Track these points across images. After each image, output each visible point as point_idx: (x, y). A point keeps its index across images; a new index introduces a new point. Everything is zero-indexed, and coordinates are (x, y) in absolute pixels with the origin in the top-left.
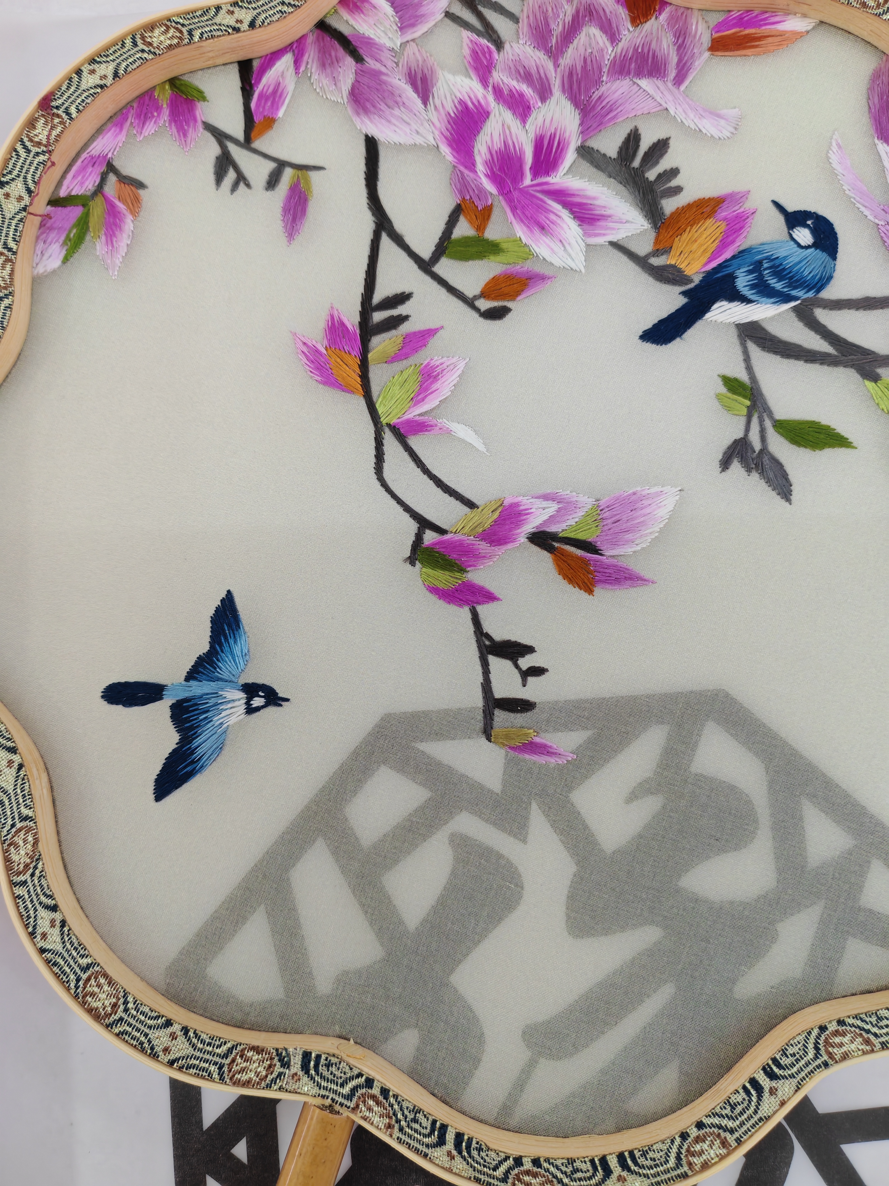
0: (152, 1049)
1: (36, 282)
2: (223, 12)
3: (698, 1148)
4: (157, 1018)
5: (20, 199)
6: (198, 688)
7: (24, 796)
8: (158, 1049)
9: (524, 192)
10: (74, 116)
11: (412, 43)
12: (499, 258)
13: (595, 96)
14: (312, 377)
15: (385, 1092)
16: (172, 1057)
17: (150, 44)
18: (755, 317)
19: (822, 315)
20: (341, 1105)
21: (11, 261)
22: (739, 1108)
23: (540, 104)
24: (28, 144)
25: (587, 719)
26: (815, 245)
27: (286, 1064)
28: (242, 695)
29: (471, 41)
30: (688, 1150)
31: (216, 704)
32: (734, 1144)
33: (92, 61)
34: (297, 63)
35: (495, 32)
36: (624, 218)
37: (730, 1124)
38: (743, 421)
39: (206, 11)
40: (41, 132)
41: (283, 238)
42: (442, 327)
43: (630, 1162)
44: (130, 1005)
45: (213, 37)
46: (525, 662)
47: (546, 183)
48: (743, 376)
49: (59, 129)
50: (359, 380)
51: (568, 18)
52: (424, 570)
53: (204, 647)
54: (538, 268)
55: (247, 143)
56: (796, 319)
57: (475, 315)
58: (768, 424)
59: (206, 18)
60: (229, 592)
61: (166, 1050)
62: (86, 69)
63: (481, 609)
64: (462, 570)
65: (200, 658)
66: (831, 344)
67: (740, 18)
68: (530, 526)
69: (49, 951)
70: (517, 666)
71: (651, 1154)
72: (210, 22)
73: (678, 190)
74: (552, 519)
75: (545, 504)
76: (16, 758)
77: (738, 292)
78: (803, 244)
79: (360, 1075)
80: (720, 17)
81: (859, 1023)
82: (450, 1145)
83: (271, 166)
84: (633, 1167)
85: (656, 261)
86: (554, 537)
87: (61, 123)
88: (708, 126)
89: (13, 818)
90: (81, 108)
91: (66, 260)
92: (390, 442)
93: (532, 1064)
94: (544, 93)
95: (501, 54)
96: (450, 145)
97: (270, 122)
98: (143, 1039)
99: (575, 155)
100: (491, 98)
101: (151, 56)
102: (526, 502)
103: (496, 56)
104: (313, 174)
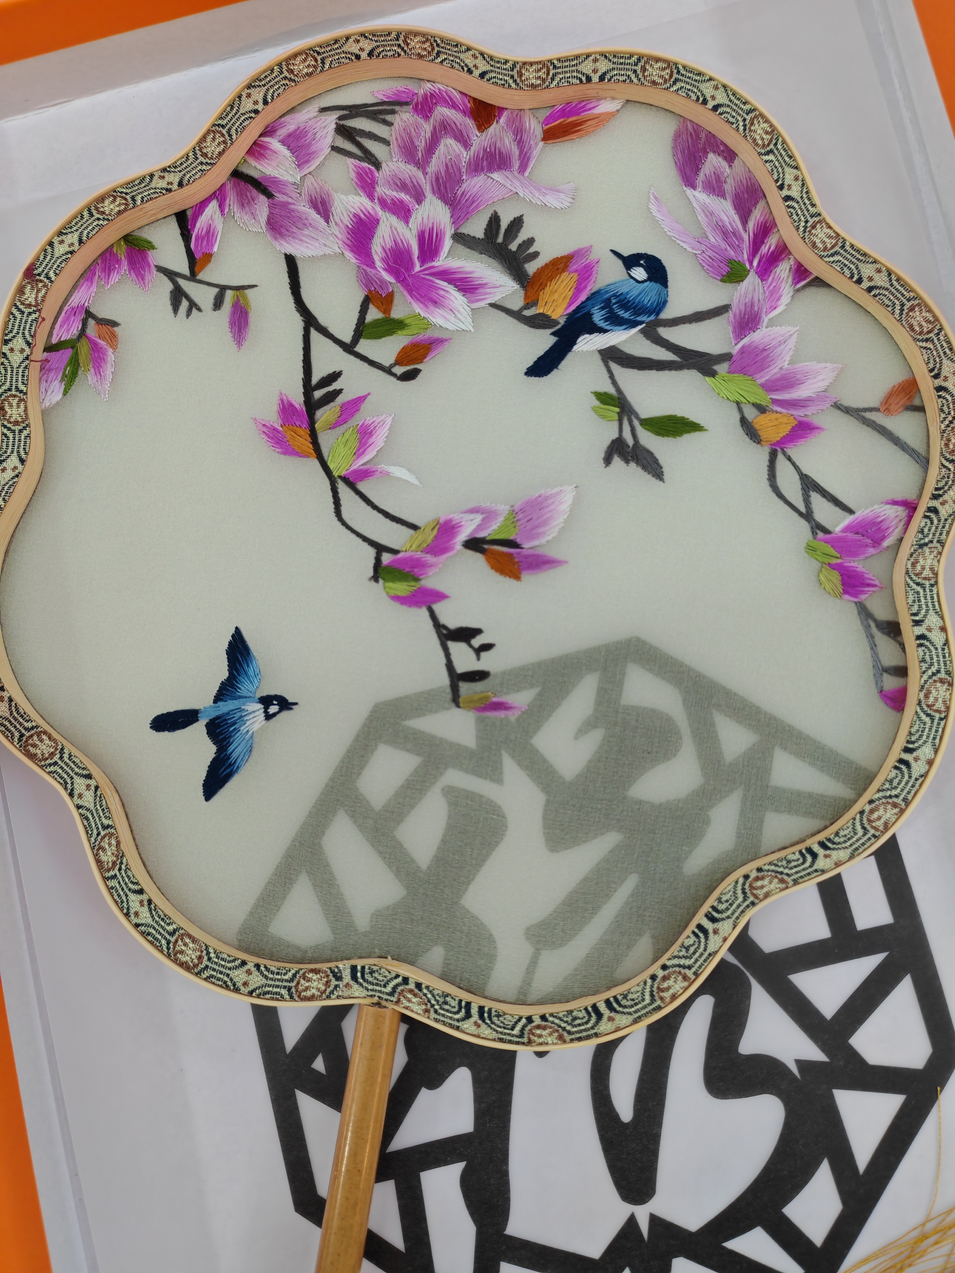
0: (234, 985)
1: (45, 413)
2: (156, 178)
3: (665, 985)
4: (234, 961)
5: (22, 351)
6: (225, 707)
7: (103, 810)
8: (239, 984)
9: (416, 277)
10: (53, 279)
11: (309, 176)
12: (404, 332)
13: (459, 193)
14: (274, 450)
15: (419, 986)
16: (251, 988)
17: (103, 213)
18: (612, 343)
19: (664, 332)
20: (386, 1000)
21: (23, 400)
22: (692, 949)
23: (417, 206)
24: (21, 307)
25: (532, 676)
26: (650, 279)
27: (339, 978)
28: (260, 706)
29: (355, 166)
30: (658, 988)
31: (241, 717)
32: (693, 977)
33: (60, 233)
34: (221, 206)
35: (373, 155)
36: (498, 283)
37: (688, 962)
38: (616, 424)
39: (142, 179)
40: (30, 296)
41: (233, 345)
42: (369, 394)
43: (615, 1005)
44: (212, 955)
45: (151, 199)
46: (477, 642)
47: (433, 267)
48: (611, 390)
49: (43, 291)
50: (311, 446)
51: (429, 135)
52: (387, 584)
53: (225, 674)
54: (437, 334)
55: (193, 276)
56: (644, 338)
57: (394, 379)
58: (636, 423)
59: (143, 185)
60: (237, 628)
61: (245, 984)
62: (56, 240)
63: (436, 607)
64: (417, 579)
65: (222, 683)
66: (674, 353)
67: (563, 110)
68: (463, 536)
69: (142, 925)
70: (471, 646)
71: (630, 996)
72: (147, 188)
73: (536, 255)
74: (480, 527)
75: (472, 516)
76: (93, 783)
77: (595, 325)
78: (640, 279)
79: (397, 976)
80: (548, 112)
81: (773, 868)
82: (475, 1017)
83: (216, 290)
84: (618, 1008)
85: (527, 313)
86: (483, 541)
87: (44, 286)
88: (551, 201)
89: (98, 828)
90: (57, 272)
91: (65, 393)
92: (344, 491)
93: (535, 960)
94: (419, 198)
95: (380, 172)
96: (352, 251)
97: (208, 257)
98: (226, 979)
99: (452, 241)
100: (378, 208)
101: (106, 222)
102: (456, 517)
103: (377, 174)
104: (247, 292)
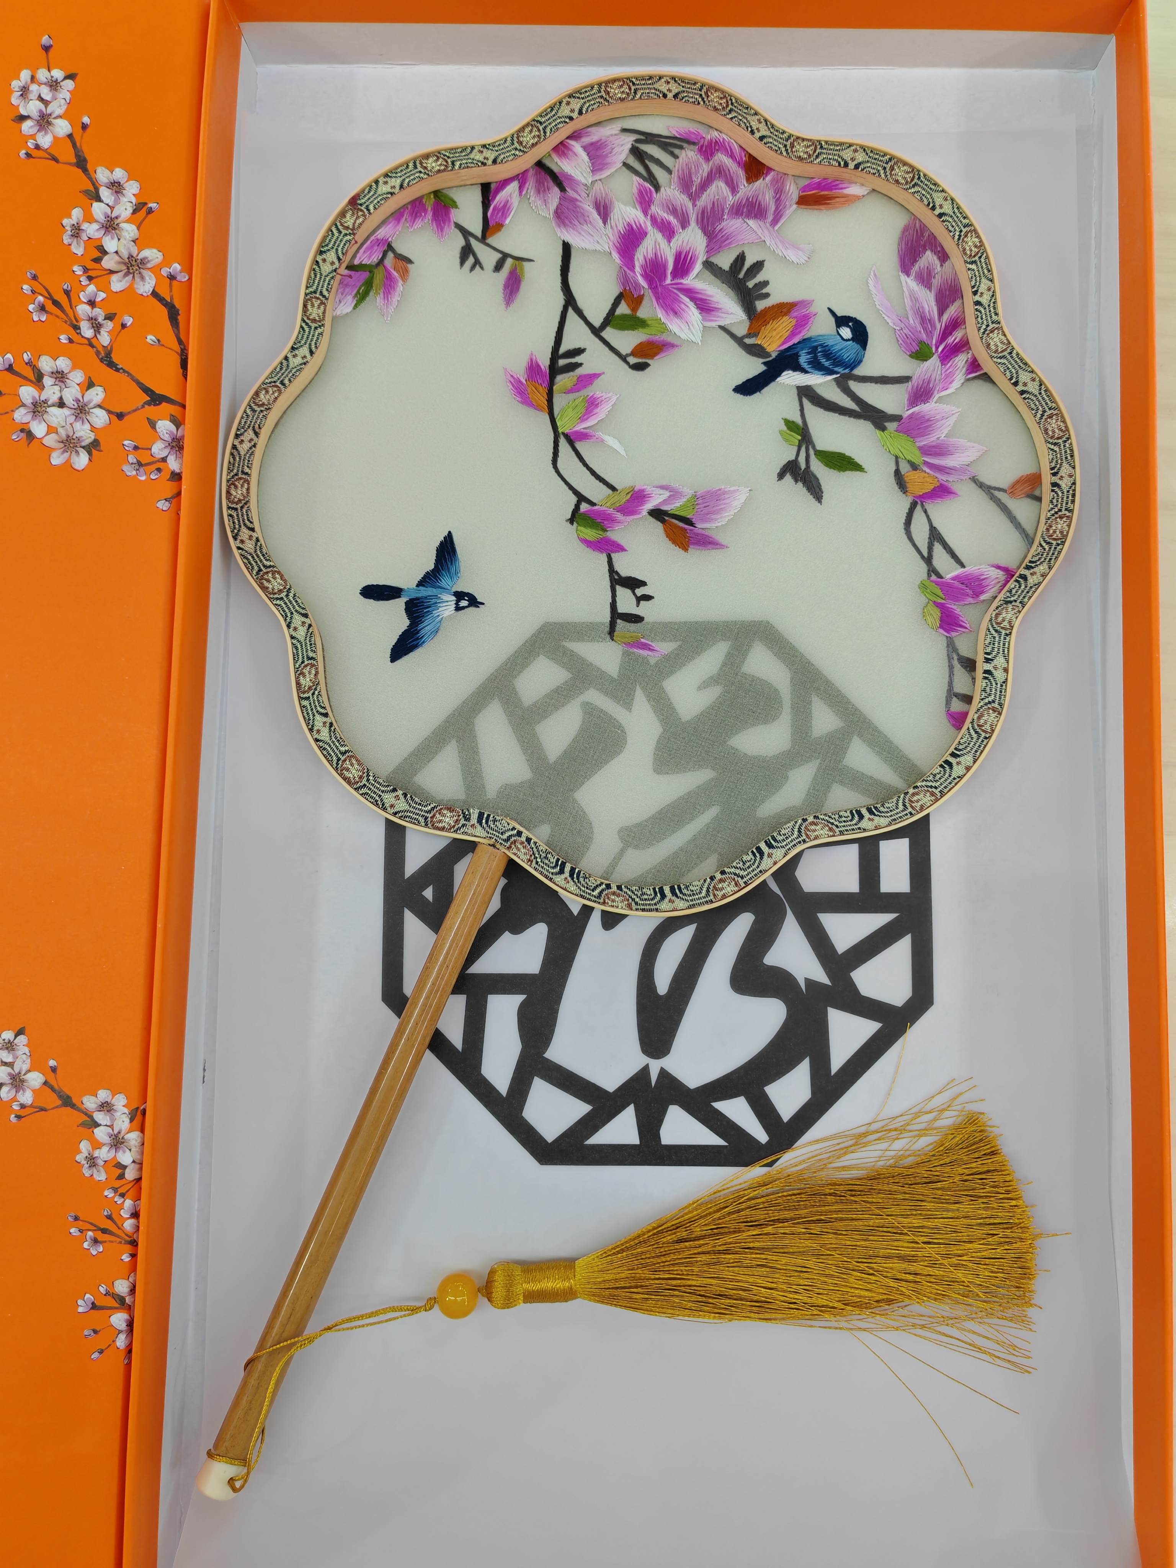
0: (383, 805)
1: (335, 319)
2: (476, 151)
3: (720, 886)
4: (388, 786)
5: (333, 263)
6: (425, 592)
7: (311, 644)
8: (387, 805)
9: (665, 288)
10: (372, 211)
11: (599, 182)
12: (645, 330)
13: (718, 228)
14: (515, 398)
15: (529, 840)
16: (396, 810)
17: (425, 168)
18: (809, 383)
19: (853, 385)
20: (501, 844)
21: (324, 304)
22: (748, 864)
23: (681, 230)
24: (340, 227)
25: (677, 630)
26: (853, 339)
27: (468, 819)
28: (454, 598)
29: (639, 184)
30: (714, 887)
31: (436, 603)
32: (743, 885)
33: (386, 175)
34: (521, 188)
35: (655, 179)
36: (730, 311)
37: (742, 873)
38: (796, 448)
39: (464, 149)
40: (349, 220)
41: (503, 306)
42: (604, 373)
43: (677, 891)
44: (371, 778)
45: (468, 167)
46: (639, 592)
47: (681, 284)
48: (799, 421)
49: (361, 220)
50: (546, 403)
51: (705, 174)
52: (579, 527)
53: (431, 566)
54: (670, 339)
55: (483, 239)
56: (836, 386)
57: (626, 367)
58: (812, 452)
59: (464, 154)
60: (450, 532)
61: (392, 806)
62: (381, 180)
63: (614, 556)
64: (605, 530)
65: (427, 573)
66: (857, 404)
67: (819, 183)
68: (650, 505)
69: (321, 741)
70: (634, 594)
71: (691, 888)
72: (467, 157)
73: (767, 295)
74: (665, 502)
75: (661, 491)
76: (308, 621)
77: (800, 365)
78: (845, 338)
79: (514, 829)
80: (806, 182)
81: (827, 818)
82: (567, 874)
83: (499, 256)
84: (679, 894)
85: (748, 341)
86: (665, 513)
87: (362, 215)
88: (791, 255)
89: (303, 658)
90: (377, 206)
91: (356, 307)
92: (563, 443)
93: (622, 853)
94: (684, 224)
95: (658, 194)
96: (619, 253)
97: (500, 226)
98: (377, 798)
99: (702, 266)
100: (649, 223)
101: (426, 176)
102: (649, 489)
103: (654, 195)
104: (526, 264)
